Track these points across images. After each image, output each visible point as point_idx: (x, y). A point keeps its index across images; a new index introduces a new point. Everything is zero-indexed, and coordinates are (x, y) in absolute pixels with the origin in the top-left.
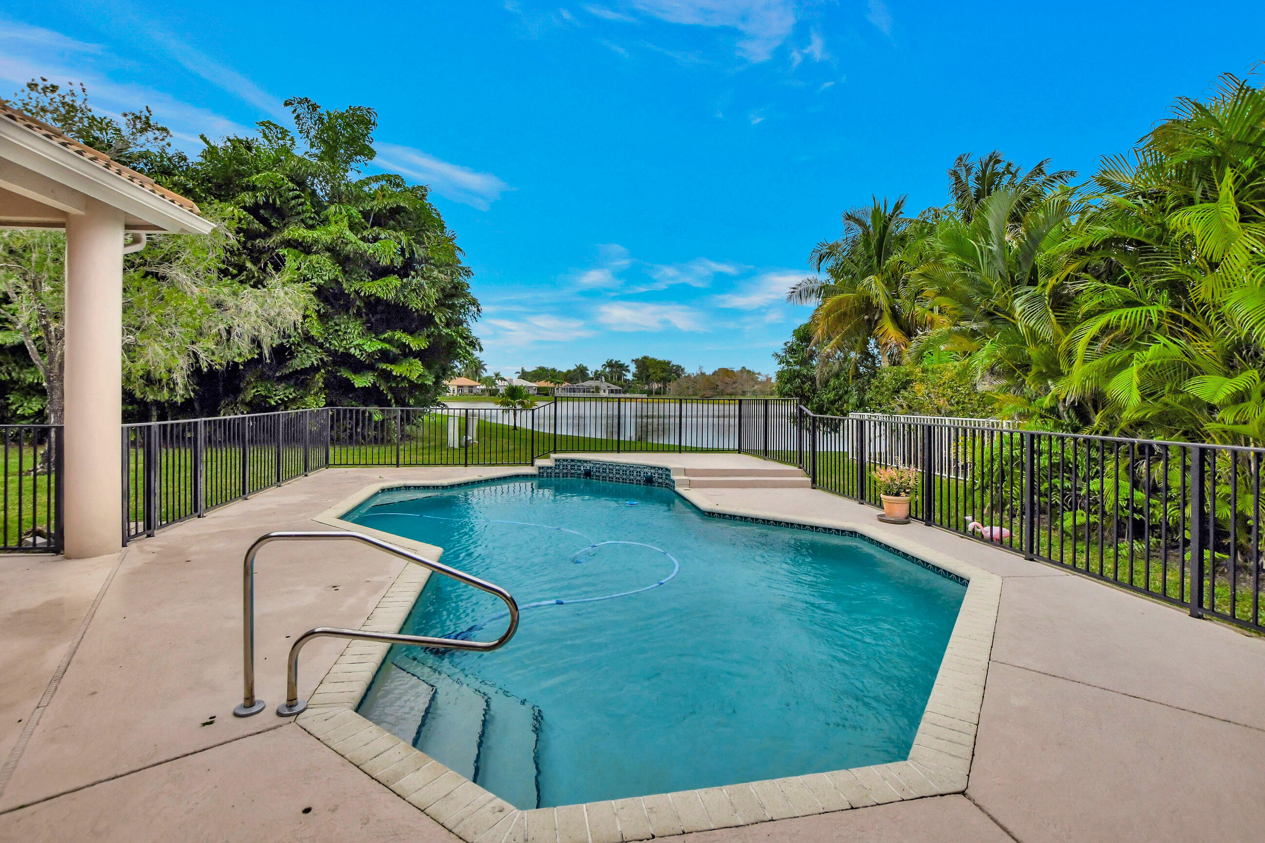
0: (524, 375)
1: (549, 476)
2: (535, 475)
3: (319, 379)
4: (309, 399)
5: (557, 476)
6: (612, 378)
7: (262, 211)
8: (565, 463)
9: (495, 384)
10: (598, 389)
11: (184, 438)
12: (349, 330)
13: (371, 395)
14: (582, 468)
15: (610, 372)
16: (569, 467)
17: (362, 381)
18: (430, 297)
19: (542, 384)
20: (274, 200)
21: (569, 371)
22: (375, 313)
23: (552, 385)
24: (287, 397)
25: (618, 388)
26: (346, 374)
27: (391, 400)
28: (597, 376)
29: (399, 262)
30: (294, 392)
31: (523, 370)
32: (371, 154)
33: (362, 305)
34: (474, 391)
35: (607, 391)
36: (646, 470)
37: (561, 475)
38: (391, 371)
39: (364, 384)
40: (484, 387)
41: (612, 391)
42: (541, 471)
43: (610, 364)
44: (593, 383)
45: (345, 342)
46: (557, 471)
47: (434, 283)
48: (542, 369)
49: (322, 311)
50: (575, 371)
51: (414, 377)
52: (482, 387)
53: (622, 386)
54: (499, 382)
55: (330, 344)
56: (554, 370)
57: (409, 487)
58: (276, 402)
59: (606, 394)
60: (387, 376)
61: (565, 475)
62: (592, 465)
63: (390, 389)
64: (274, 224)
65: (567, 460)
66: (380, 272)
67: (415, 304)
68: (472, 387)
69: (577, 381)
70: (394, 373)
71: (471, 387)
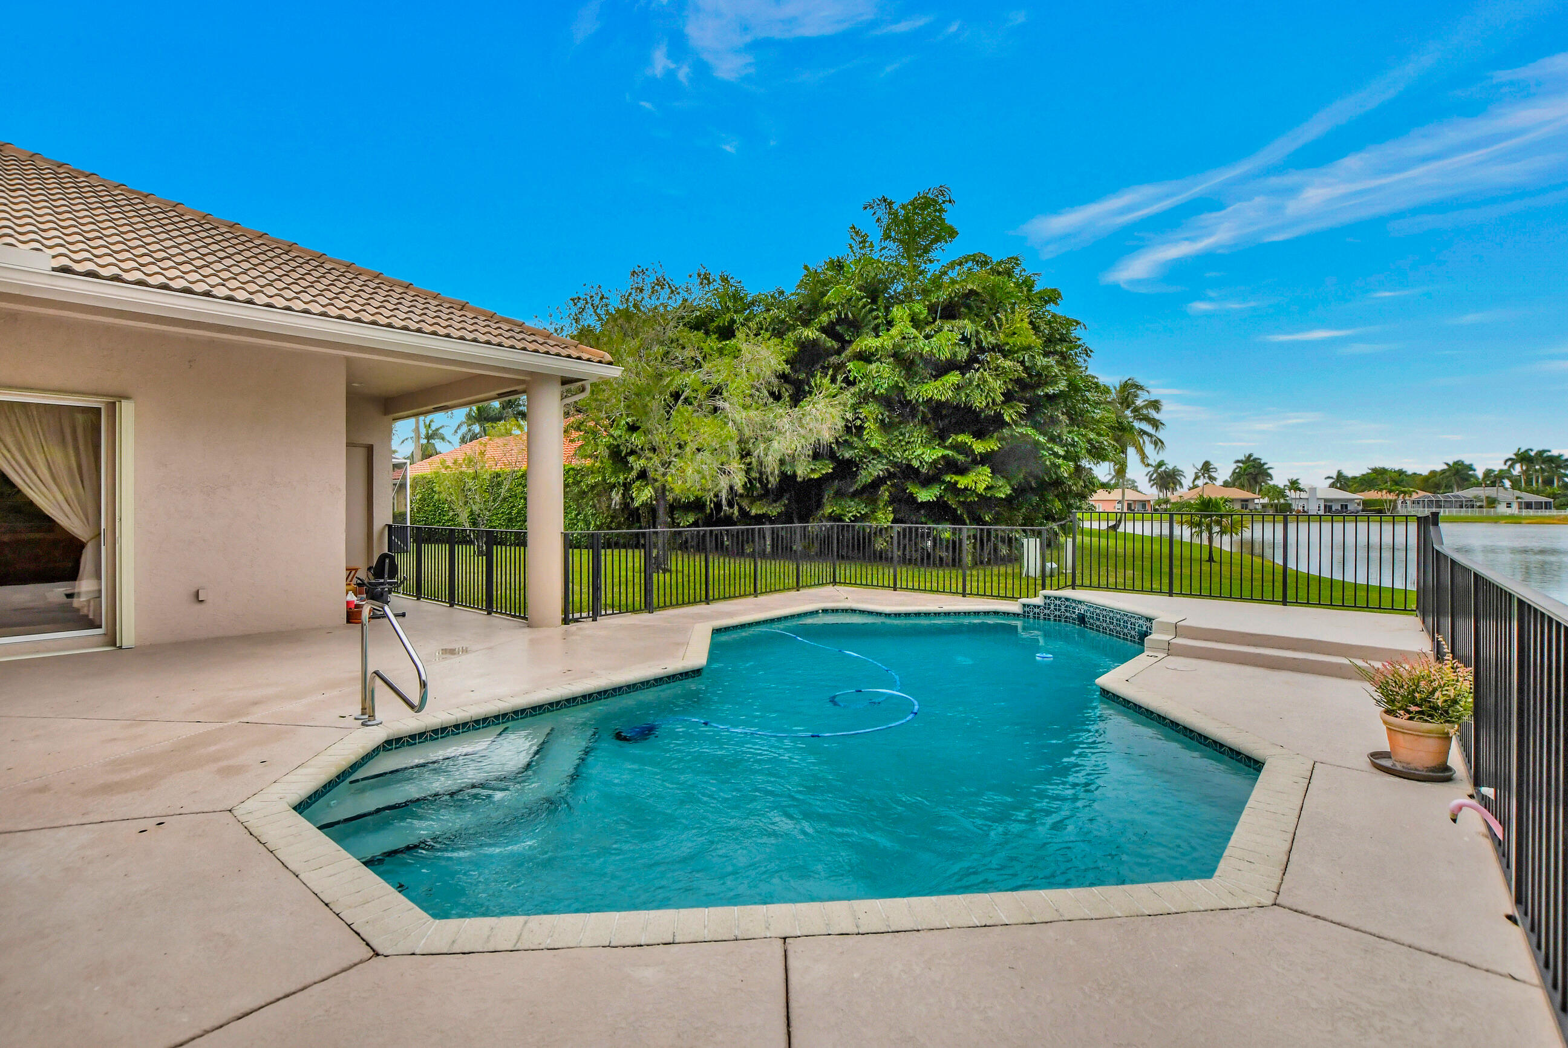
0: (1341, 481)
1: (1036, 617)
2: (1018, 615)
3: (884, 493)
4: (879, 515)
5: (1047, 618)
6: (1529, 482)
7: (838, 328)
8: (1058, 602)
9: (1284, 496)
10: (1492, 502)
11: (791, 550)
12: (912, 439)
13: (939, 511)
14: (1077, 611)
15: (1525, 472)
16: (1063, 608)
17: (925, 495)
18: (994, 390)
19: (1372, 495)
20: (846, 315)
21: (1433, 473)
22: (942, 418)
23: (1391, 497)
24: (860, 513)
25: (1544, 499)
26: (912, 489)
27: (961, 515)
28: (1493, 479)
29: (963, 354)
30: (866, 507)
31: (1340, 474)
32: (953, 233)
33: (926, 410)
34: (1251, 506)
35: (1515, 506)
36: (1141, 622)
37: (1052, 617)
38: (956, 483)
39: (929, 498)
40: (1266, 500)
41: (1528, 505)
42: (1026, 609)
43: (1524, 458)
44: (1482, 492)
45: (907, 453)
46: (1047, 611)
47: (998, 372)
48: (1380, 472)
49: (887, 420)
50: (1443, 472)
51: (981, 488)
52: (1262, 501)
53: (1554, 496)
54: (1292, 494)
55: (894, 456)
56: (1401, 473)
57: (855, 611)
58: (850, 519)
59: (1514, 510)
60: (953, 487)
61: (1058, 619)
62: (1086, 608)
63: (962, 504)
64: (847, 338)
65: (1060, 599)
66: (942, 369)
67: (979, 402)
68: (1246, 500)
69: (1449, 487)
70: (959, 486)
71: (1245, 502)
